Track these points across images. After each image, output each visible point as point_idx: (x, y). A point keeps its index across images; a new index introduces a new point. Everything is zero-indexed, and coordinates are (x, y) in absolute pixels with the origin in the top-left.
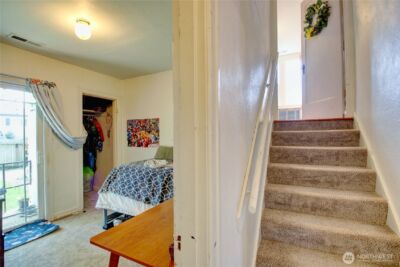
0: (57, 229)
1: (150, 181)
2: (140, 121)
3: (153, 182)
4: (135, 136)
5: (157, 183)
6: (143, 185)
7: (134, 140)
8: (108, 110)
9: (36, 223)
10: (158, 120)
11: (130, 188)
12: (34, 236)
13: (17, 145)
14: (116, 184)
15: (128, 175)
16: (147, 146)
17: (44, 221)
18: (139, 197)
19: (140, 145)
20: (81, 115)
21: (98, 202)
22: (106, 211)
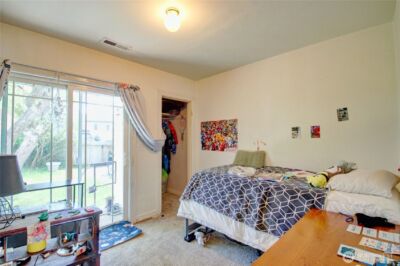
0: (140, 234)
1: (241, 193)
2: (215, 123)
3: (245, 195)
4: (209, 139)
5: (251, 197)
6: (232, 197)
7: (208, 143)
8: (182, 112)
9: (121, 224)
10: (235, 121)
11: (216, 198)
12: (120, 239)
13: (102, 146)
14: (199, 193)
15: (212, 184)
16: (222, 150)
17: (128, 222)
18: (228, 211)
19: (215, 148)
20: (161, 118)
21: (180, 210)
22: (187, 220)
